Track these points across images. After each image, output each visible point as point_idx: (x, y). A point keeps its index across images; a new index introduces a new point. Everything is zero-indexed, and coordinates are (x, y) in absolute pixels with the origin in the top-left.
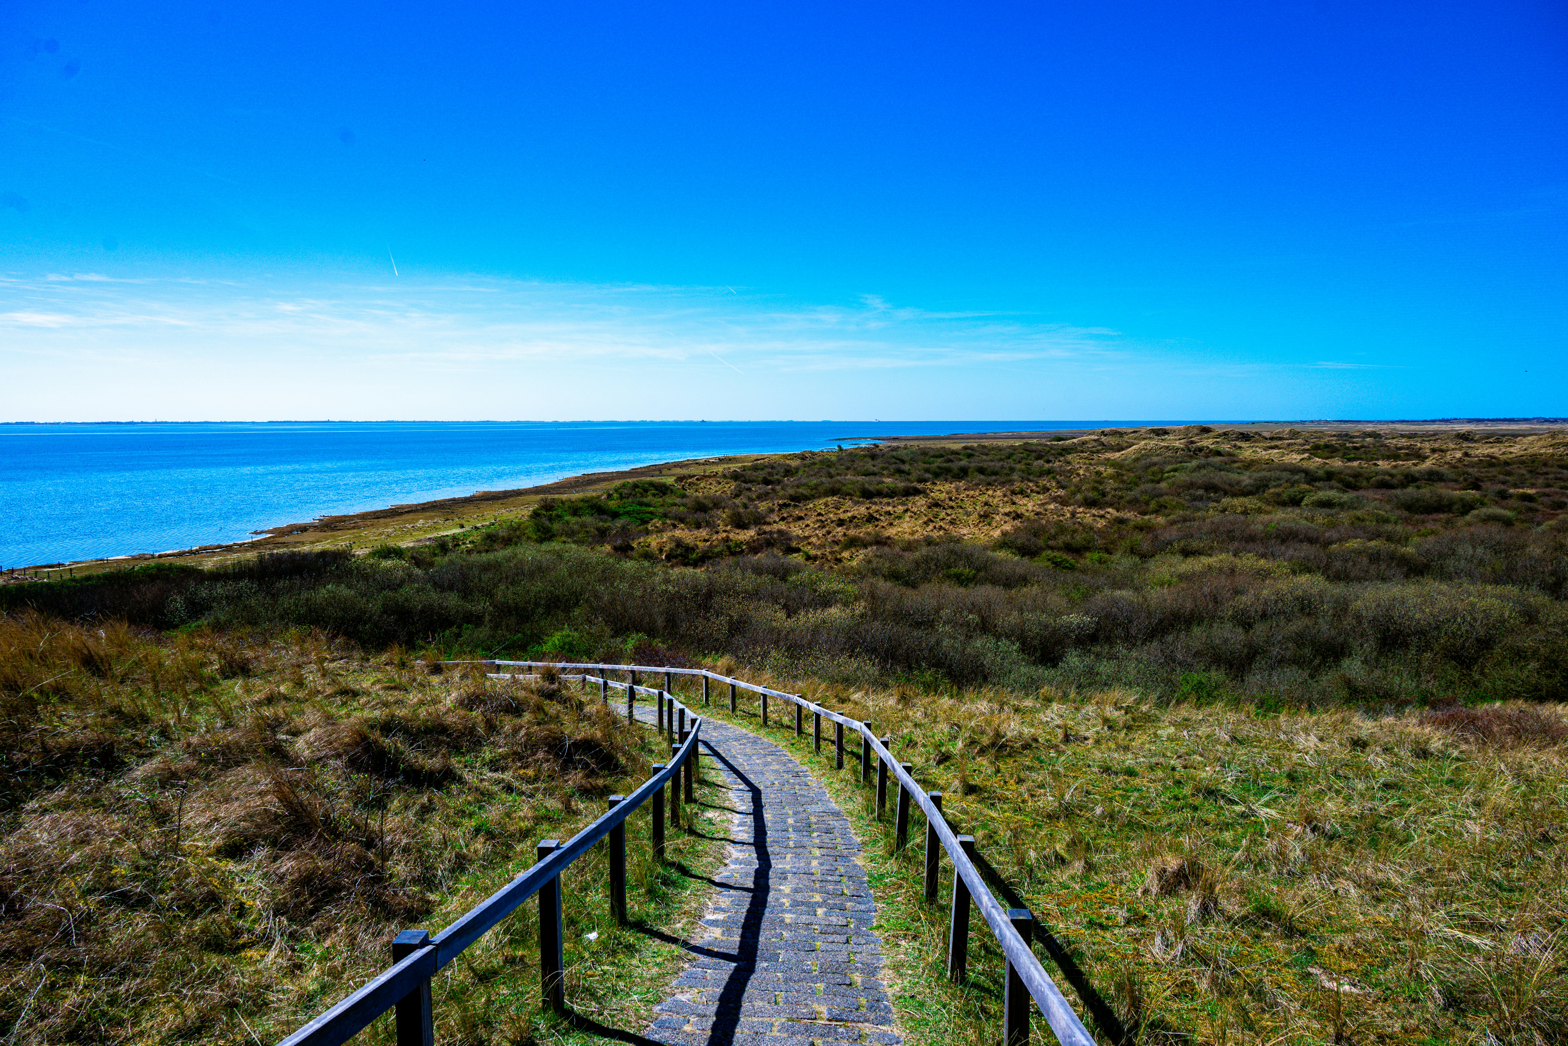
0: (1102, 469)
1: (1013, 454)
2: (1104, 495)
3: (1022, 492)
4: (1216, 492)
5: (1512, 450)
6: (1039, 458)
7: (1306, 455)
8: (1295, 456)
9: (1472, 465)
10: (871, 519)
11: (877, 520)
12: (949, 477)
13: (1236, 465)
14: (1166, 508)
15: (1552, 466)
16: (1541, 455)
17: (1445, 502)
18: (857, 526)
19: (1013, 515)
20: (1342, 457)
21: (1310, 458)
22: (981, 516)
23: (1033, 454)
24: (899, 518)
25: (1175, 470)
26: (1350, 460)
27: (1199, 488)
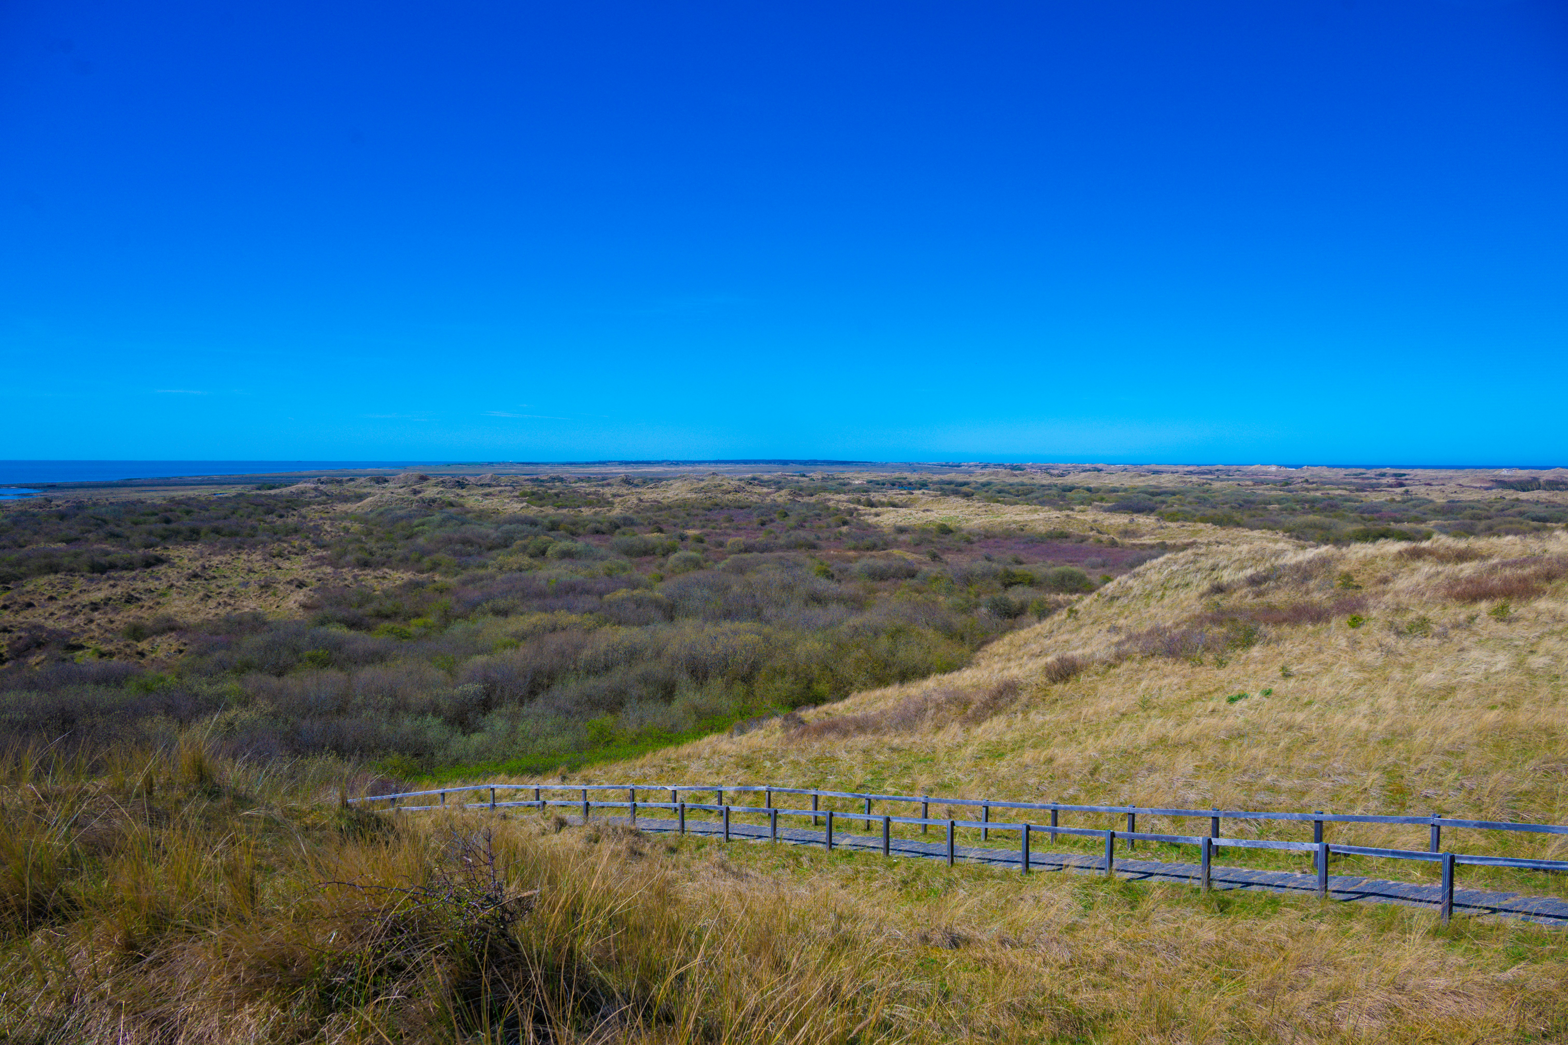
0: (349, 525)
1: (237, 509)
2: (371, 554)
3: (280, 555)
4: (472, 546)
5: (668, 495)
6: (270, 512)
7: (525, 504)
8: (515, 505)
9: (646, 510)
10: (130, 599)
11: (138, 599)
12: (180, 539)
13: (470, 515)
14: (440, 565)
15: (698, 508)
16: (689, 499)
17: (650, 547)
18: (115, 610)
19: (296, 583)
20: (552, 505)
21: (528, 507)
22: (262, 587)
23: (260, 508)
24: (163, 595)
25: (423, 524)
26: (559, 507)
27: (457, 543)
